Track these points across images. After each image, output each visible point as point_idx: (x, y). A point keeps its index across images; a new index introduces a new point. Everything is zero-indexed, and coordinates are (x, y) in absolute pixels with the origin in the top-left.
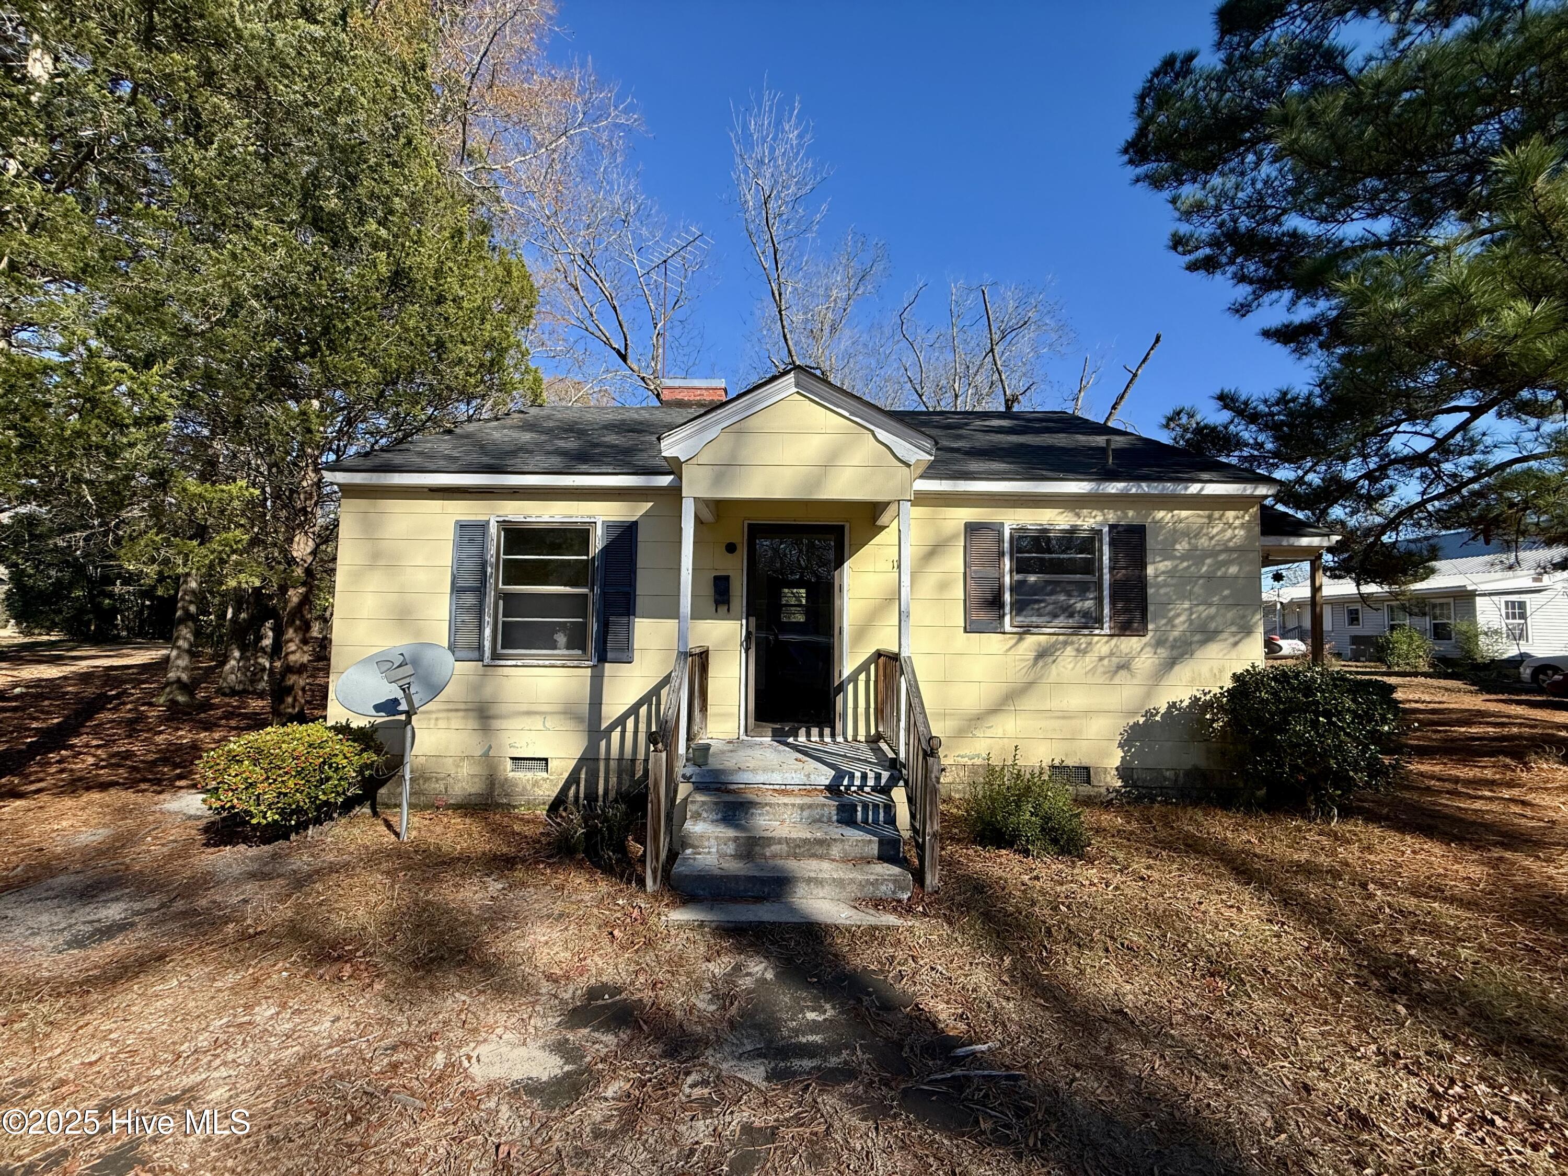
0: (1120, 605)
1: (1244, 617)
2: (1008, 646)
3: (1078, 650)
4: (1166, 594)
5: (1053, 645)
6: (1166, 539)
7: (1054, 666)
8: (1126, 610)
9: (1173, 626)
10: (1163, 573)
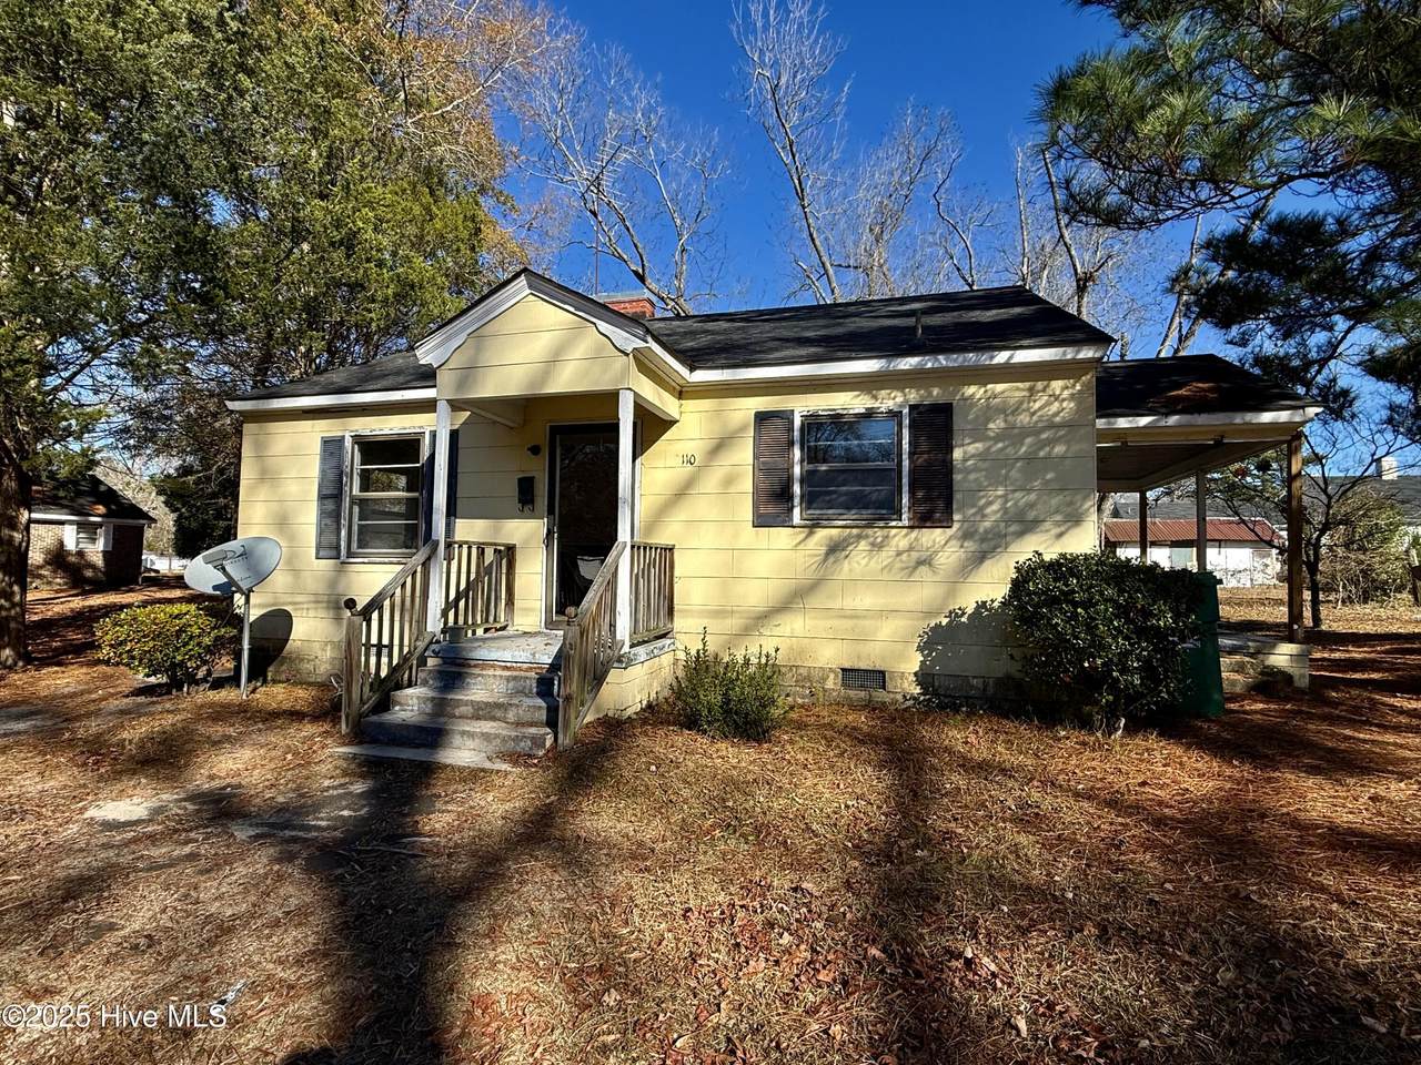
0: (920, 494)
1: (1071, 503)
2: (798, 541)
3: (873, 544)
4: (976, 480)
5: (845, 540)
6: (977, 417)
7: (847, 561)
8: (927, 499)
9: (984, 516)
10: (973, 456)
